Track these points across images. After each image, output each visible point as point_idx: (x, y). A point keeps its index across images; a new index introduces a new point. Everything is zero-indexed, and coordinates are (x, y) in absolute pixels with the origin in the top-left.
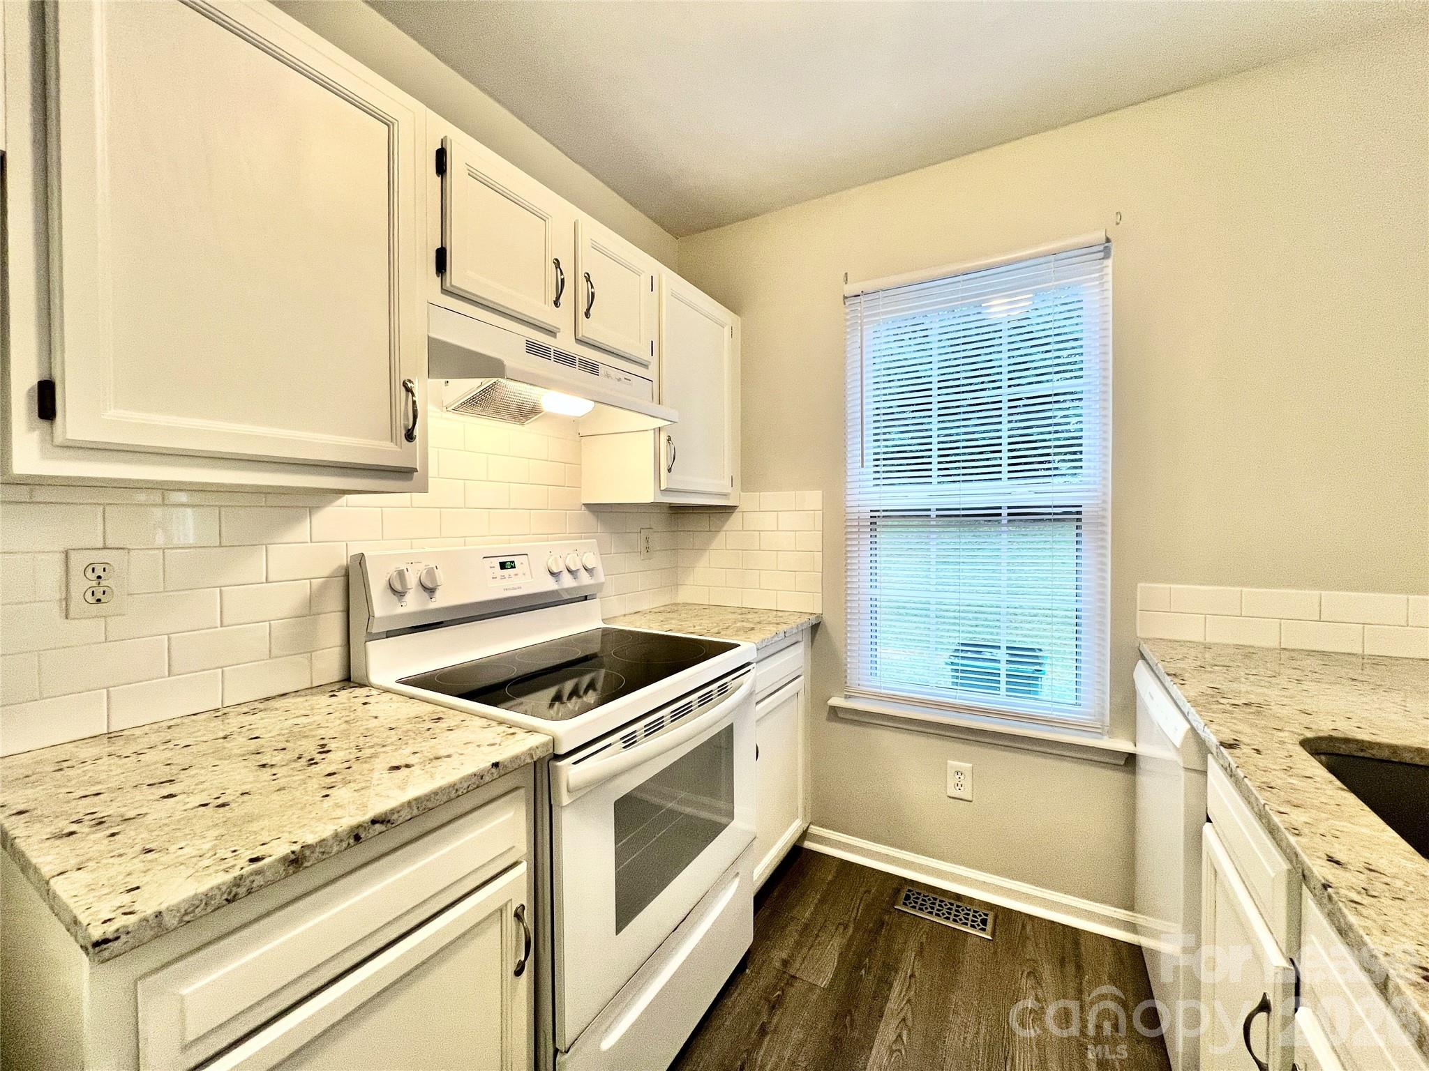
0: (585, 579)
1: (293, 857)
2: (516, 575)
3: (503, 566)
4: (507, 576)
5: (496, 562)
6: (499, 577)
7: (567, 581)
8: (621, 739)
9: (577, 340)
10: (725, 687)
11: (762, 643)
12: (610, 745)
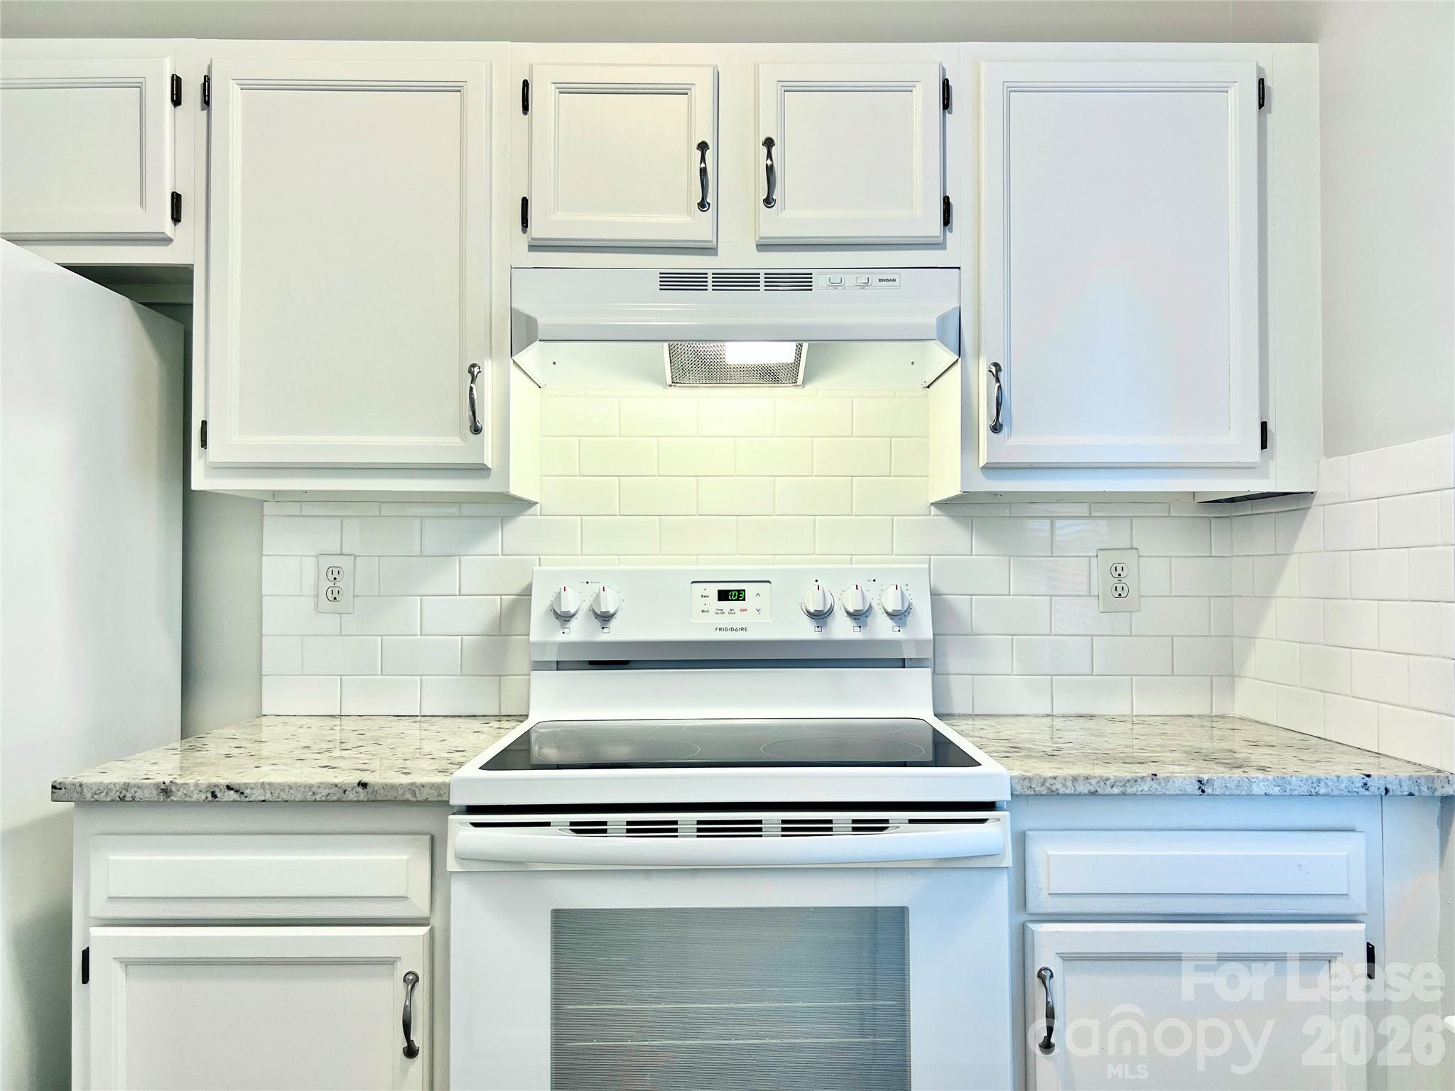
0: (883, 629)
1: (163, 787)
2: (742, 610)
3: (723, 596)
4: (726, 610)
5: (713, 590)
6: (713, 611)
7: (842, 629)
8: (572, 824)
9: (763, 246)
10: (879, 827)
11: (1075, 779)
12: (548, 824)
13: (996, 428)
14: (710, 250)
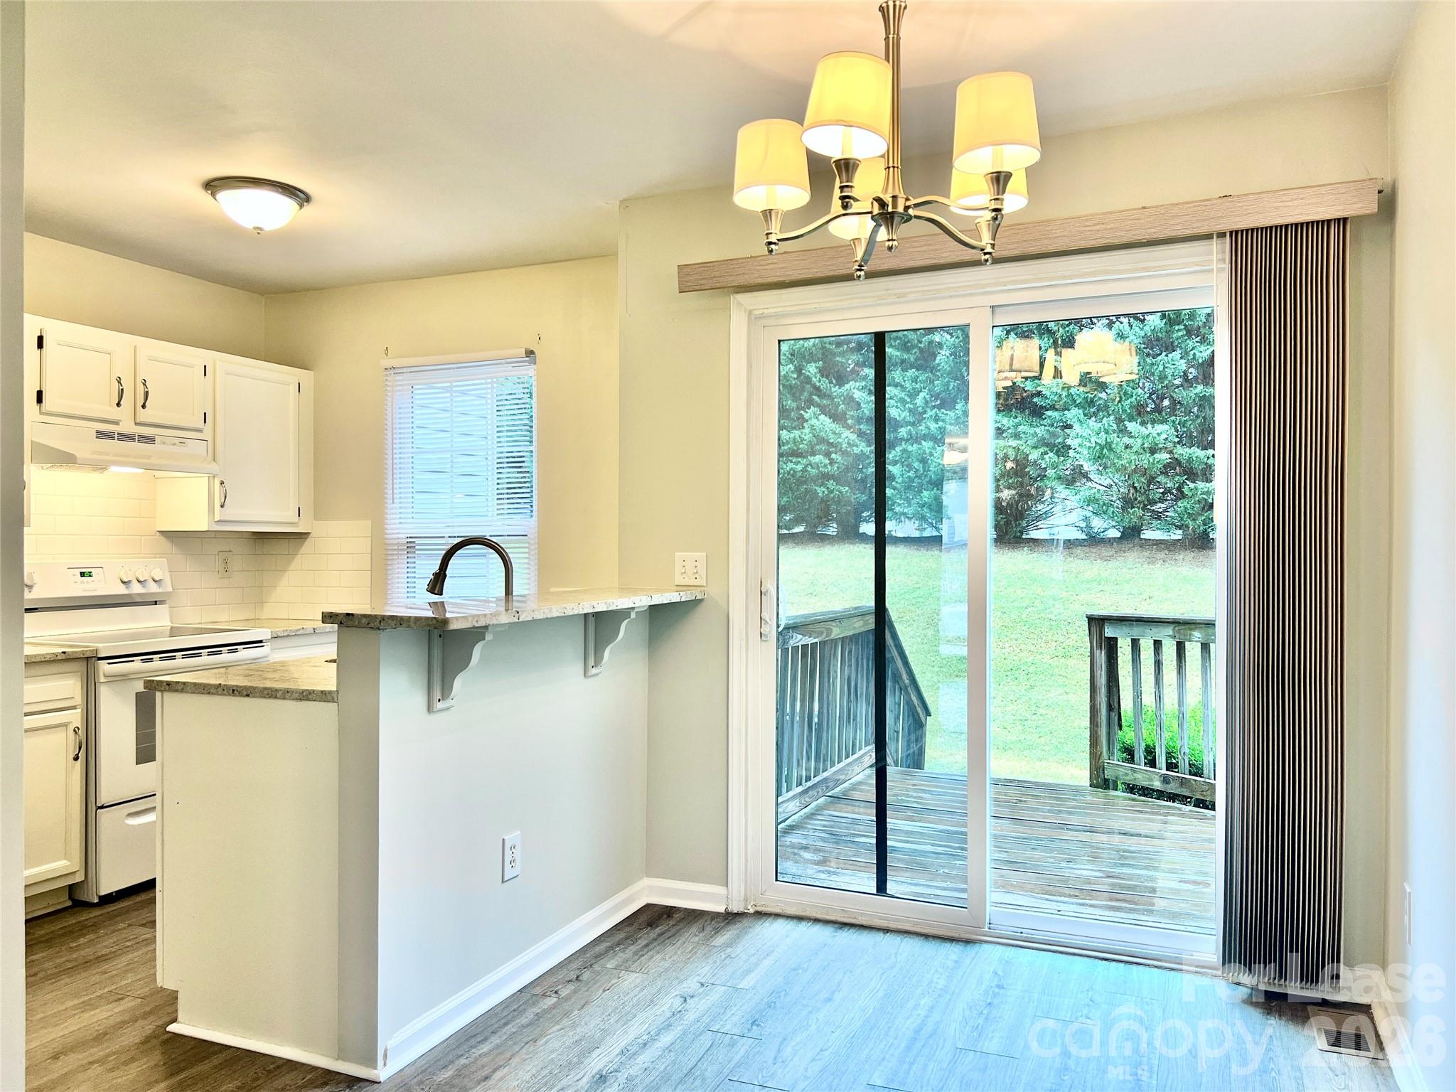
0: (153, 588)
2: (93, 581)
3: (83, 574)
4: (85, 582)
5: (77, 572)
6: (79, 582)
7: (136, 589)
8: (142, 660)
9: (136, 424)
10: (235, 651)
11: (284, 631)
12: (133, 661)
13: (222, 506)
14: (116, 423)
